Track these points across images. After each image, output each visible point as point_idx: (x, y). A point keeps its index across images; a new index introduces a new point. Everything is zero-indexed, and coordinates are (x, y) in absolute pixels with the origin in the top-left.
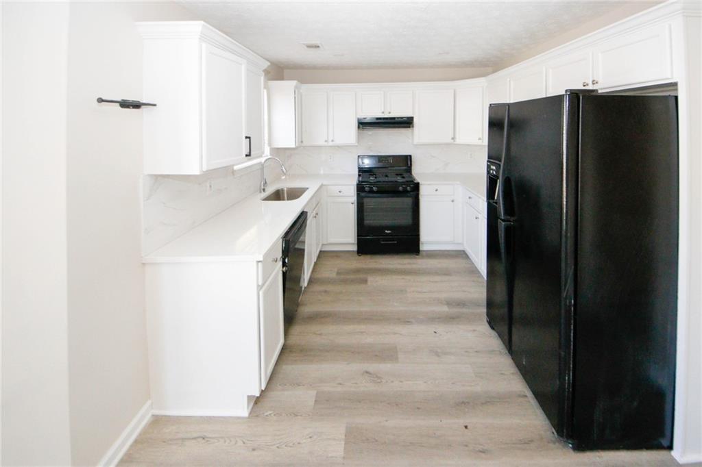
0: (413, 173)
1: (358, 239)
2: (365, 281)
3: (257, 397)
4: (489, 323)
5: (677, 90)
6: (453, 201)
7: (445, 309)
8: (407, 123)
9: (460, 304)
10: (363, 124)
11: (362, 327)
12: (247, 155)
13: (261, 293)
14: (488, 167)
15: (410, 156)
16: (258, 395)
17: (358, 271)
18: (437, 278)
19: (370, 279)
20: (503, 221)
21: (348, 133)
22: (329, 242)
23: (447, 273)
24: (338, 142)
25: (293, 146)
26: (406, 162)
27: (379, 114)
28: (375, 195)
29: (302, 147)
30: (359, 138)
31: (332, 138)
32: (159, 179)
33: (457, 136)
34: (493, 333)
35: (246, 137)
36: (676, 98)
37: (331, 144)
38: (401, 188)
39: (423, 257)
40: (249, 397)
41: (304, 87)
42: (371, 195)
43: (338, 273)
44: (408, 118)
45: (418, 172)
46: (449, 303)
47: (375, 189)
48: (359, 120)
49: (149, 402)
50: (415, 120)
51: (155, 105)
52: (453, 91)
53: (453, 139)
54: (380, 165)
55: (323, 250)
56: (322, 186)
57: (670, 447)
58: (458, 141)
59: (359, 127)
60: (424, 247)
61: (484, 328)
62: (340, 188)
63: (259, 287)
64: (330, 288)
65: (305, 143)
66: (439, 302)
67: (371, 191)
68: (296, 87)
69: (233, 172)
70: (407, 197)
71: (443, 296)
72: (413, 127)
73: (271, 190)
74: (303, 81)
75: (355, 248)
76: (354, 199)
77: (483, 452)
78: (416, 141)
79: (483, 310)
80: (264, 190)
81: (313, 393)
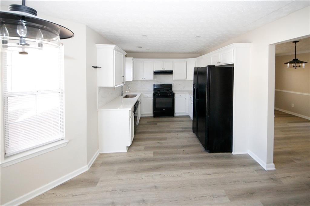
0: (173, 90)
1: (154, 112)
2: (157, 124)
3: (129, 147)
4: (193, 131)
5: (234, 65)
6: (185, 99)
7: (181, 129)
8: (171, 73)
9: (186, 128)
10: (156, 73)
11: (156, 134)
12: (123, 82)
13: (130, 119)
14: (193, 86)
15: (172, 84)
16: (129, 146)
17: (154, 122)
18: (180, 123)
19: (158, 124)
20: (196, 100)
21: (150, 76)
22: (144, 113)
23: (183, 121)
24: (147, 79)
25: (131, 80)
26: (170, 86)
27: (161, 69)
28: (160, 97)
29: (134, 80)
30: (154, 78)
31: (144, 78)
32: (101, 88)
33: (187, 78)
34: (194, 134)
35: (123, 77)
36: (234, 67)
37: (144, 80)
38: (168, 95)
39: (175, 117)
40: (127, 147)
41: (135, 59)
42: (158, 97)
43: (147, 122)
44: (171, 71)
45: (174, 89)
46: (182, 128)
47: (160, 95)
48: (154, 71)
49: (98, 150)
50: (173, 72)
51: (101, 67)
52: (186, 62)
53: (186, 78)
54: (161, 87)
55: (142, 116)
56: (141, 94)
57: (232, 152)
58: (188, 79)
59: (154, 74)
60: (176, 115)
61: (192, 133)
62: (148, 95)
63: (130, 117)
64: (145, 126)
65: (135, 79)
66: (180, 128)
67: (158, 96)
68: (132, 60)
69: (115, 88)
70: (170, 97)
71: (181, 127)
72: (173, 74)
73: (124, 95)
74: (134, 57)
75: (152, 115)
76: (152, 99)
77: (187, 154)
78: (174, 79)
79: (192, 129)
80: (123, 95)
81: (144, 147)
